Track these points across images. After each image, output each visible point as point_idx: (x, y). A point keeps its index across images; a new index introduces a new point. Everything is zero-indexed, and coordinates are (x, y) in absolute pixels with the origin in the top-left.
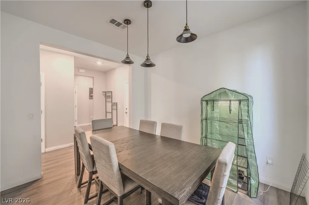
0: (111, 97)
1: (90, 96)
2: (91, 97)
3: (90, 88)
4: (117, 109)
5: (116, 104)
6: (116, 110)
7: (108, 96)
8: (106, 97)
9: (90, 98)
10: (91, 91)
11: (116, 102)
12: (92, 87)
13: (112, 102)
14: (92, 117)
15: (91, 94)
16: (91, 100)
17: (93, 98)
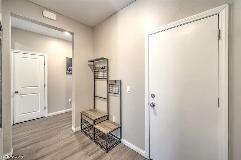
0: (106, 69)
1: (67, 70)
2: (69, 71)
3: (67, 58)
4: (121, 94)
5: (119, 83)
6: (119, 95)
7: (99, 68)
8: (95, 71)
9: (67, 73)
10: (69, 62)
11: (119, 79)
12: (70, 56)
13: (108, 79)
14: (70, 100)
15: (70, 67)
16: (69, 76)
17: (71, 73)
